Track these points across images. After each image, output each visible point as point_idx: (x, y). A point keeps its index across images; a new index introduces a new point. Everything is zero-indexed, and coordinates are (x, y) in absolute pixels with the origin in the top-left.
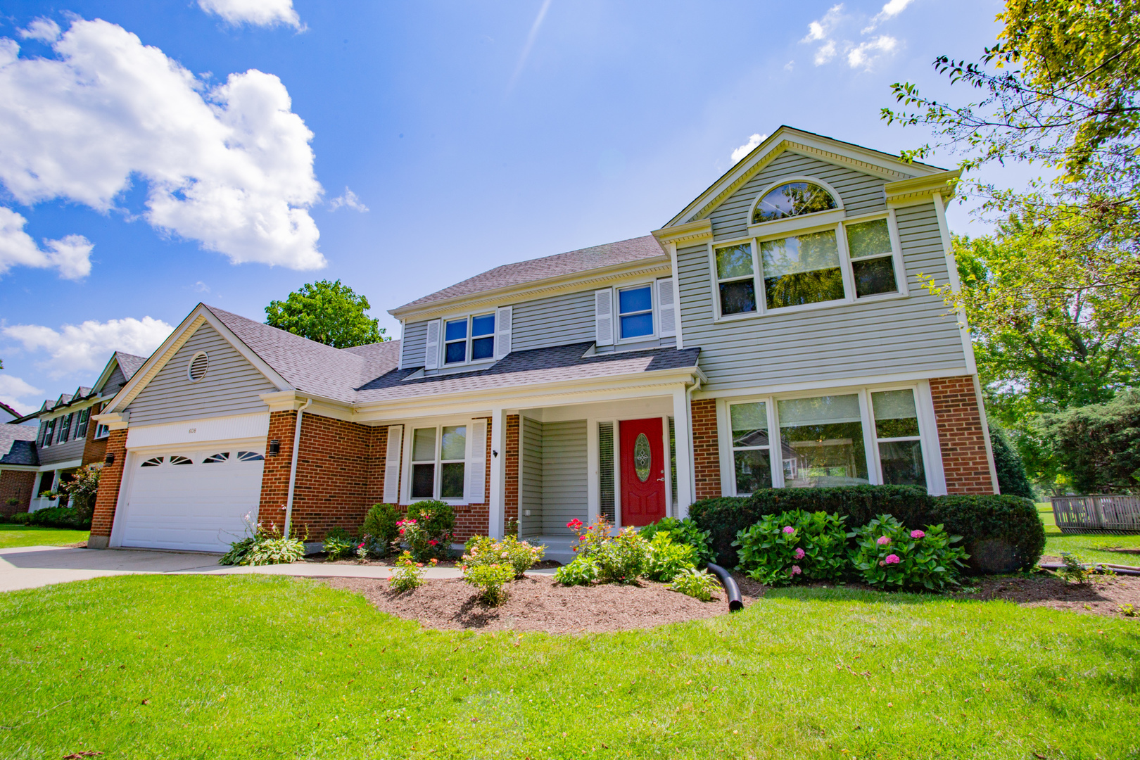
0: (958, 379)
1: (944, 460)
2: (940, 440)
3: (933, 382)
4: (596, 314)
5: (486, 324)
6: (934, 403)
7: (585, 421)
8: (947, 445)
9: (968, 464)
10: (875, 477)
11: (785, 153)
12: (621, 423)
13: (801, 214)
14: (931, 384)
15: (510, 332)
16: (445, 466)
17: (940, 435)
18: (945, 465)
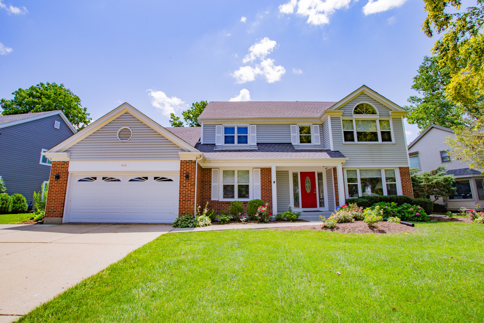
0: (406, 168)
1: (402, 189)
2: (402, 184)
3: (400, 168)
4: (291, 133)
5: (245, 130)
6: (400, 174)
7: (288, 171)
8: (403, 185)
9: (408, 190)
10: (385, 193)
11: (363, 93)
12: (301, 173)
13: (367, 114)
14: (399, 168)
15: (256, 135)
16: (239, 186)
17: (402, 182)
18: (403, 190)
